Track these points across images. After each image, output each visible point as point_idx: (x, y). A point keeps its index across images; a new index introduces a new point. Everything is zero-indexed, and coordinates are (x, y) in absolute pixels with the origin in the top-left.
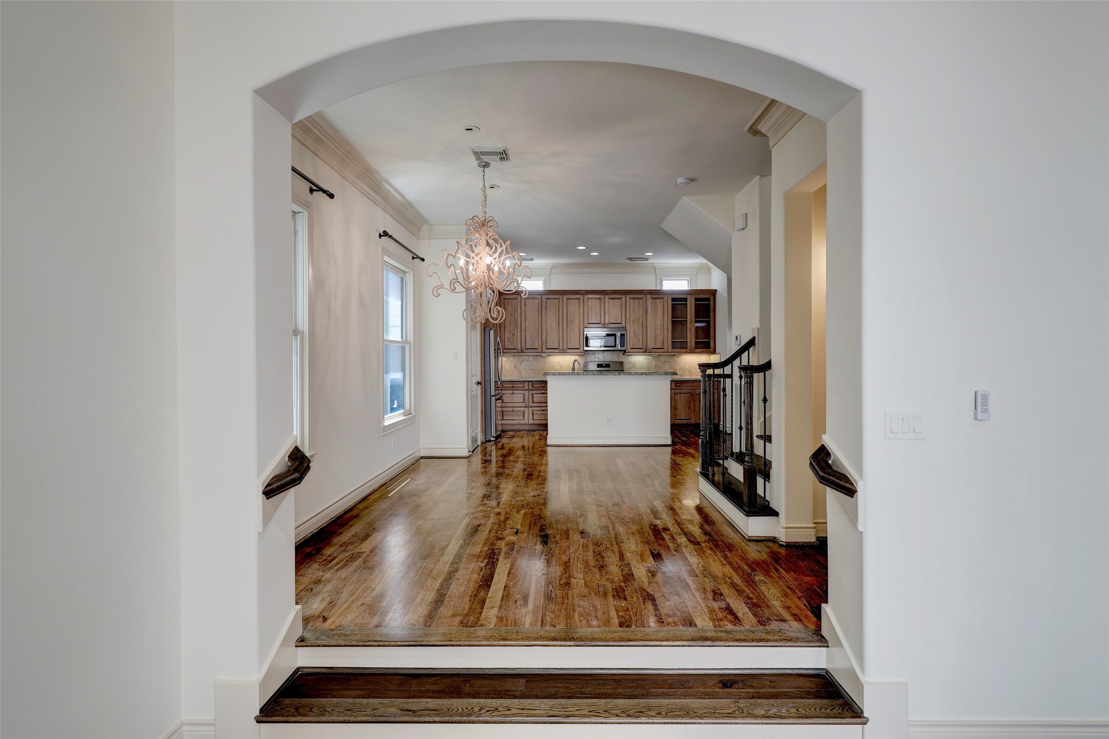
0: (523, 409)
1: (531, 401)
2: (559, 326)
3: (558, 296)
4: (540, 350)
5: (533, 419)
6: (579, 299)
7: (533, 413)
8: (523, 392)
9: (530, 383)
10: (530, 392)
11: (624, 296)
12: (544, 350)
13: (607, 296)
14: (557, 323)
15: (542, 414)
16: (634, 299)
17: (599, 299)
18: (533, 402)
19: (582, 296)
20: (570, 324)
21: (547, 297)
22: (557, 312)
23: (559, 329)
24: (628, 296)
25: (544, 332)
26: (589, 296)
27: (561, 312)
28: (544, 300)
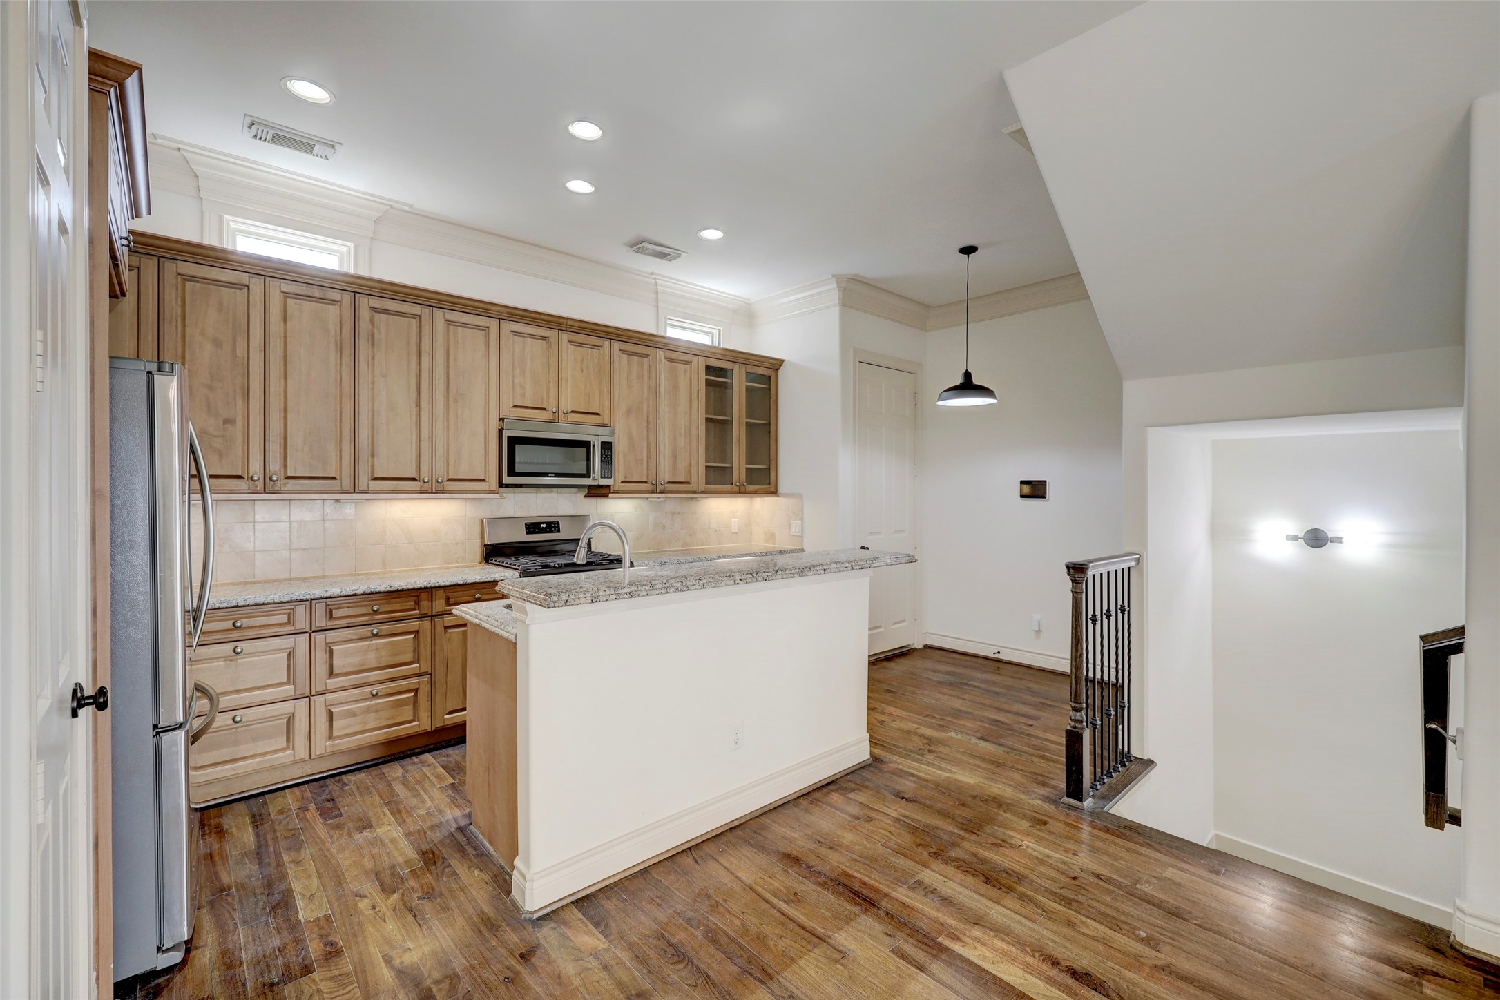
0: (287, 707)
1: (320, 668)
2: (418, 404)
3: (416, 309)
4: (347, 482)
5: (331, 737)
6: (485, 329)
7: (331, 714)
8: (288, 642)
9: (320, 608)
10: (318, 638)
11: (607, 343)
12: (363, 481)
13: (564, 336)
14: (414, 396)
15: (368, 710)
16: (629, 353)
17: (544, 338)
18: (331, 674)
19: (494, 323)
20: (456, 401)
21: (375, 303)
22: (414, 360)
23: (419, 415)
24: (616, 345)
25: (364, 419)
26: (516, 327)
27: (426, 360)
28: (364, 314)
